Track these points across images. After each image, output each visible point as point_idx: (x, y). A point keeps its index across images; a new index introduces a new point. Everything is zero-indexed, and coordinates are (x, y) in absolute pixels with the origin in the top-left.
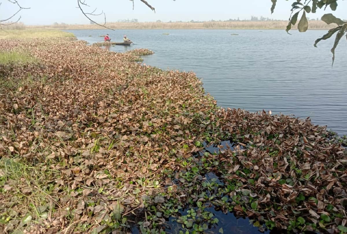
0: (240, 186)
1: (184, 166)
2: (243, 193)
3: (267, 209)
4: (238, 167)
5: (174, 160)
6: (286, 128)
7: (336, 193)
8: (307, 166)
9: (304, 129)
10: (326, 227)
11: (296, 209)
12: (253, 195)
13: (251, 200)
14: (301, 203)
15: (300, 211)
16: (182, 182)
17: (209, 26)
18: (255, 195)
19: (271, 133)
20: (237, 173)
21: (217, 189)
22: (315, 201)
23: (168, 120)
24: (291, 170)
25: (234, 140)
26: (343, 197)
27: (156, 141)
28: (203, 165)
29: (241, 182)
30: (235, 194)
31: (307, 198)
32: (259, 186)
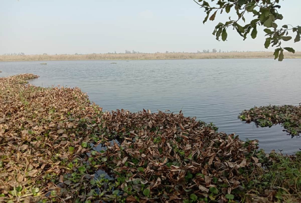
0: (130, 176)
1: (70, 168)
2: (134, 183)
3: (160, 193)
4: (127, 159)
5: (58, 163)
6: (165, 121)
7: (217, 167)
8: (188, 147)
9: (179, 120)
10: (216, 199)
11: (187, 187)
12: (144, 182)
13: (143, 188)
14: (190, 181)
15: (190, 188)
16: (68, 184)
17: (91, 57)
18: (146, 181)
19: (153, 127)
20: (126, 165)
21: (107, 185)
22: (202, 176)
23: (50, 126)
24: (175, 154)
25: (121, 137)
26: (223, 169)
27: (37, 148)
28: (90, 164)
29: (131, 172)
30: (126, 185)
31: (194, 175)
32: (148, 172)
